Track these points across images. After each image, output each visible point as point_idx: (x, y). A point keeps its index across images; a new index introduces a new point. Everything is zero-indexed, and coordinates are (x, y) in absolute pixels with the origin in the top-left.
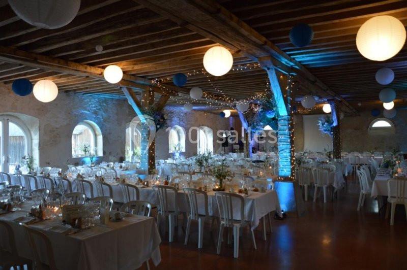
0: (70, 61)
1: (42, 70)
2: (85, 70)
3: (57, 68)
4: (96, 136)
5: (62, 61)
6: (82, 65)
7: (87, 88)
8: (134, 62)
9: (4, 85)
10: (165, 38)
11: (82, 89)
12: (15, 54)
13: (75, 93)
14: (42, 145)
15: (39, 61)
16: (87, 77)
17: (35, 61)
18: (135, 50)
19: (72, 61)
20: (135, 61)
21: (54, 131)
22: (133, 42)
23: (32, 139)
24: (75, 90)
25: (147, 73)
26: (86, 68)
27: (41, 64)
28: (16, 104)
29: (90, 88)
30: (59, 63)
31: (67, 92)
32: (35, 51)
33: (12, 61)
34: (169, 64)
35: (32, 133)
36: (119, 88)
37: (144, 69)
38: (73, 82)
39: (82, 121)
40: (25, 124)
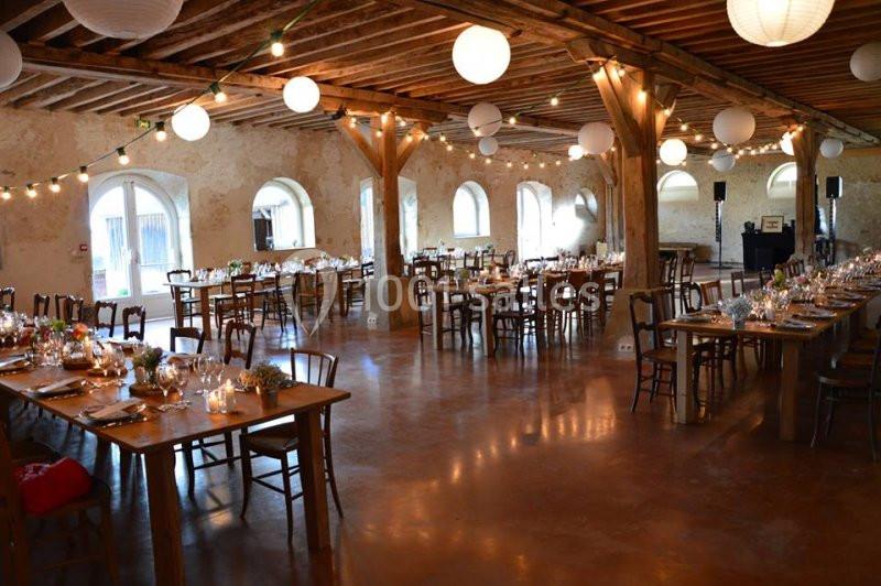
0: (218, 68)
1: (170, 90)
2: (248, 84)
3: (197, 84)
4: (300, 207)
5: (204, 71)
6: (244, 74)
7: (272, 114)
8: (338, 64)
9: (121, 118)
10: (369, 18)
11: (263, 117)
12: (117, 66)
13: (254, 126)
14: (195, 229)
15: (160, 74)
16: (259, 95)
17: (154, 73)
18: (328, 41)
19: (223, 68)
20: (339, 60)
21: (218, 201)
22: (319, 29)
23: (178, 219)
24: (252, 119)
25: (372, 80)
26: (251, 79)
27: (166, 78)
28: (144, 152)
29: (279, 113)
30: (198, 74)
31: (237, 123)
32: (150, 56)
33: (116, 77)
34: (409, 62)
35: (178, 206)
36: (322, 113)
37: (362, 74)
38: (241, 104)
39: (271, 180)
40: (164, 190)
